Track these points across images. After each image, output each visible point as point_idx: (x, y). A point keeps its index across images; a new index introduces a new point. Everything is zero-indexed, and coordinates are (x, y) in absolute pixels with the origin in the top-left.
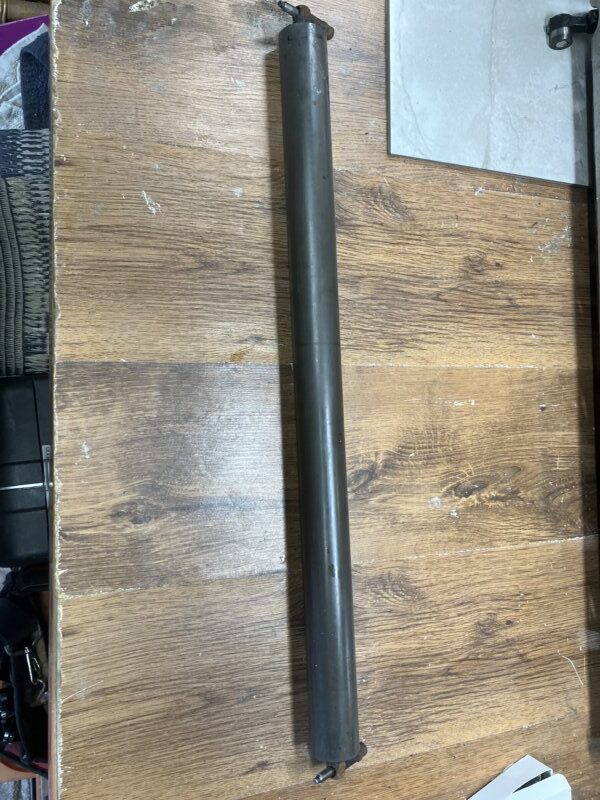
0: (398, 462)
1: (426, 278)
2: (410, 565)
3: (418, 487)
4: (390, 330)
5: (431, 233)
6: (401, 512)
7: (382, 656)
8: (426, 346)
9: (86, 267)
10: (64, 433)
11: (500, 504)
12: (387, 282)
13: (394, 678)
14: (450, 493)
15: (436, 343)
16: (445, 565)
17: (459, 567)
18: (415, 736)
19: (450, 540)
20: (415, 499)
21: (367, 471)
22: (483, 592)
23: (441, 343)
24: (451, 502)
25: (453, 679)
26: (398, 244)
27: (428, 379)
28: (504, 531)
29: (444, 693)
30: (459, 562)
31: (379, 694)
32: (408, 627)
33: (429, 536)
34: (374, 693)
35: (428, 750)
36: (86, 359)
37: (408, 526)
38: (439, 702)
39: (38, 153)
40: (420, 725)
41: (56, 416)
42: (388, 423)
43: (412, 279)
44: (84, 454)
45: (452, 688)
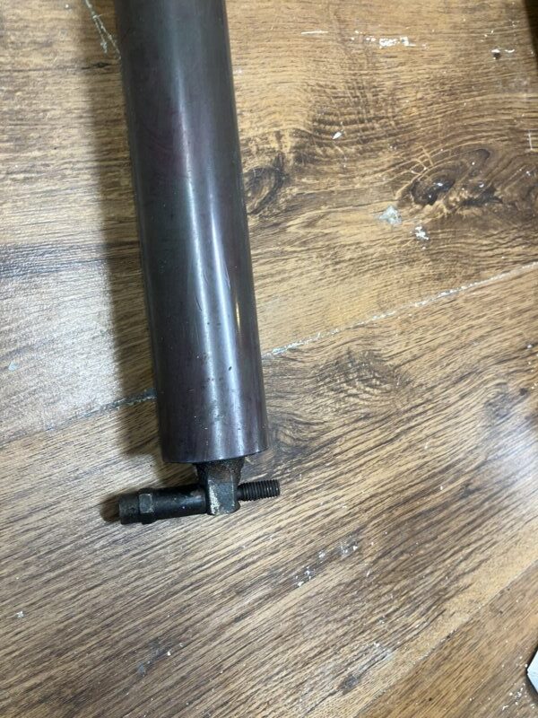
2: (377, 332)
7: (371, 497)
11: (475, 210)
13: (398, 526)
14: (408, 200)
16: (425, 322)
17: (444, 320)
18: (447, 605)
19: (425, 278)
20: (359, 215)
21: (270, 170)
24: (412, 214)
28: (490, 253)
29: (469, 524)
30: (443, 311)
31: (382, 561)
32: (398, 436)
33: (395, 275)
34: (375, 562)
35: (467, 618)
37: (361, 265)
38: (465, 541)
40: (449, 585)
42: (283, 76)
45: (478, 512)
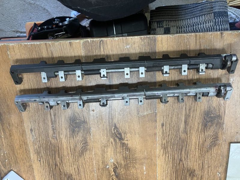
0: (124, 148)
1: (187, 156)
2: (91, 152)
3: (117, 155)
4: (169, 144)
5: (203, 158)
6: (108, 149)
7: (62, 143)
8: (164, 157)
9: (187, 44)
10: (133, 40)
12: (186, 143)
13: (55, 148)
14: (114, 165)
15: (165, 160)
16: (91, 163)
17: (90, 168)
18: (36, 154)
19: (99, 165)
20: (112, 153)
21: (121, 137)
22: (82, 177)
23: (165, 162)
24: (112, 165)
25: (54, 167)
26: (199, 146)
27: (153, 157)
29: (50, 164)
30: (92, 168)
32: (71, 151)
33: (101, 159)
34: (50, 141)
35: (32, 159)
36: (157, 45)
37: (103, 152)
38: (47, 162)
39: (222, 23)
40: (40, 156)
41: (138, 37)
42: (138, 144)
43: (187, 151)
44: (127, 46)
45: (51, 167)
